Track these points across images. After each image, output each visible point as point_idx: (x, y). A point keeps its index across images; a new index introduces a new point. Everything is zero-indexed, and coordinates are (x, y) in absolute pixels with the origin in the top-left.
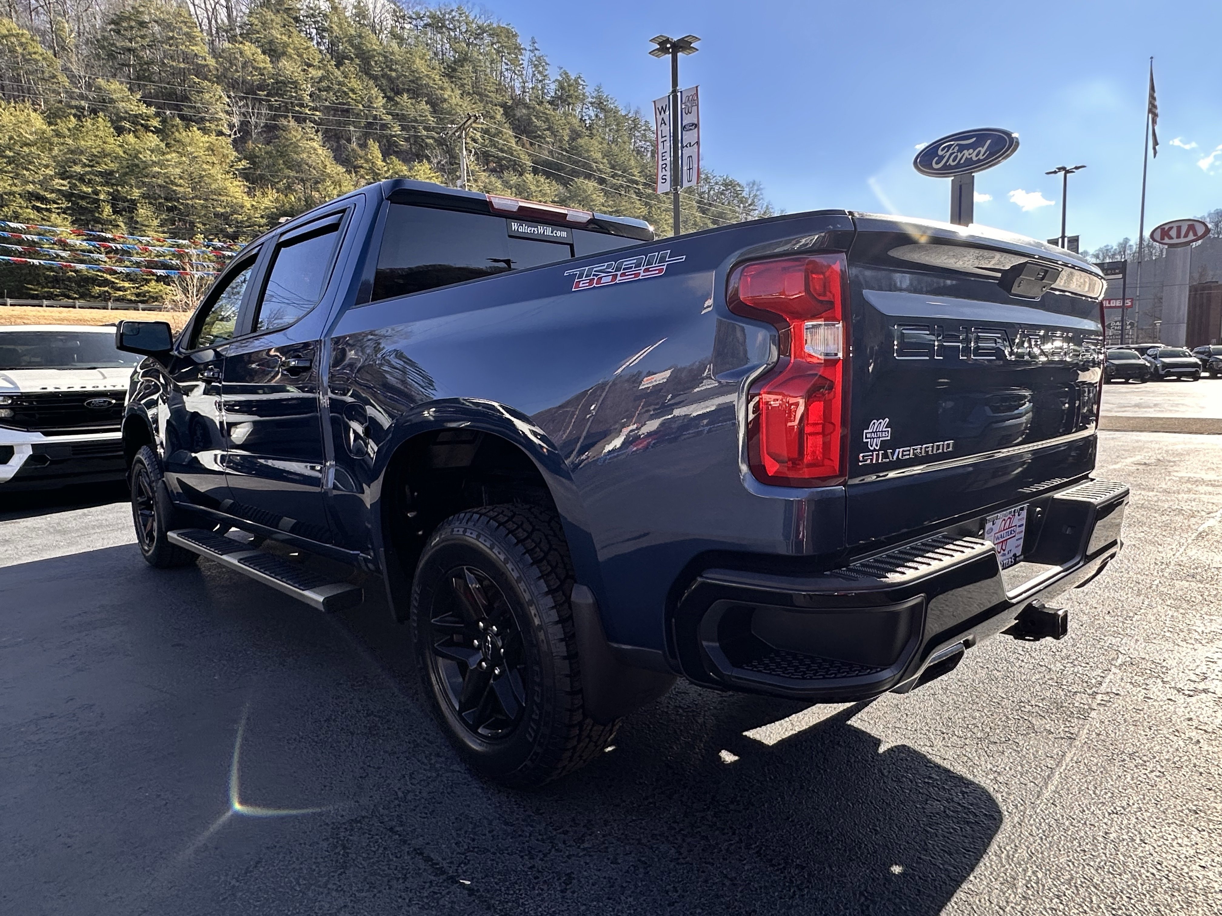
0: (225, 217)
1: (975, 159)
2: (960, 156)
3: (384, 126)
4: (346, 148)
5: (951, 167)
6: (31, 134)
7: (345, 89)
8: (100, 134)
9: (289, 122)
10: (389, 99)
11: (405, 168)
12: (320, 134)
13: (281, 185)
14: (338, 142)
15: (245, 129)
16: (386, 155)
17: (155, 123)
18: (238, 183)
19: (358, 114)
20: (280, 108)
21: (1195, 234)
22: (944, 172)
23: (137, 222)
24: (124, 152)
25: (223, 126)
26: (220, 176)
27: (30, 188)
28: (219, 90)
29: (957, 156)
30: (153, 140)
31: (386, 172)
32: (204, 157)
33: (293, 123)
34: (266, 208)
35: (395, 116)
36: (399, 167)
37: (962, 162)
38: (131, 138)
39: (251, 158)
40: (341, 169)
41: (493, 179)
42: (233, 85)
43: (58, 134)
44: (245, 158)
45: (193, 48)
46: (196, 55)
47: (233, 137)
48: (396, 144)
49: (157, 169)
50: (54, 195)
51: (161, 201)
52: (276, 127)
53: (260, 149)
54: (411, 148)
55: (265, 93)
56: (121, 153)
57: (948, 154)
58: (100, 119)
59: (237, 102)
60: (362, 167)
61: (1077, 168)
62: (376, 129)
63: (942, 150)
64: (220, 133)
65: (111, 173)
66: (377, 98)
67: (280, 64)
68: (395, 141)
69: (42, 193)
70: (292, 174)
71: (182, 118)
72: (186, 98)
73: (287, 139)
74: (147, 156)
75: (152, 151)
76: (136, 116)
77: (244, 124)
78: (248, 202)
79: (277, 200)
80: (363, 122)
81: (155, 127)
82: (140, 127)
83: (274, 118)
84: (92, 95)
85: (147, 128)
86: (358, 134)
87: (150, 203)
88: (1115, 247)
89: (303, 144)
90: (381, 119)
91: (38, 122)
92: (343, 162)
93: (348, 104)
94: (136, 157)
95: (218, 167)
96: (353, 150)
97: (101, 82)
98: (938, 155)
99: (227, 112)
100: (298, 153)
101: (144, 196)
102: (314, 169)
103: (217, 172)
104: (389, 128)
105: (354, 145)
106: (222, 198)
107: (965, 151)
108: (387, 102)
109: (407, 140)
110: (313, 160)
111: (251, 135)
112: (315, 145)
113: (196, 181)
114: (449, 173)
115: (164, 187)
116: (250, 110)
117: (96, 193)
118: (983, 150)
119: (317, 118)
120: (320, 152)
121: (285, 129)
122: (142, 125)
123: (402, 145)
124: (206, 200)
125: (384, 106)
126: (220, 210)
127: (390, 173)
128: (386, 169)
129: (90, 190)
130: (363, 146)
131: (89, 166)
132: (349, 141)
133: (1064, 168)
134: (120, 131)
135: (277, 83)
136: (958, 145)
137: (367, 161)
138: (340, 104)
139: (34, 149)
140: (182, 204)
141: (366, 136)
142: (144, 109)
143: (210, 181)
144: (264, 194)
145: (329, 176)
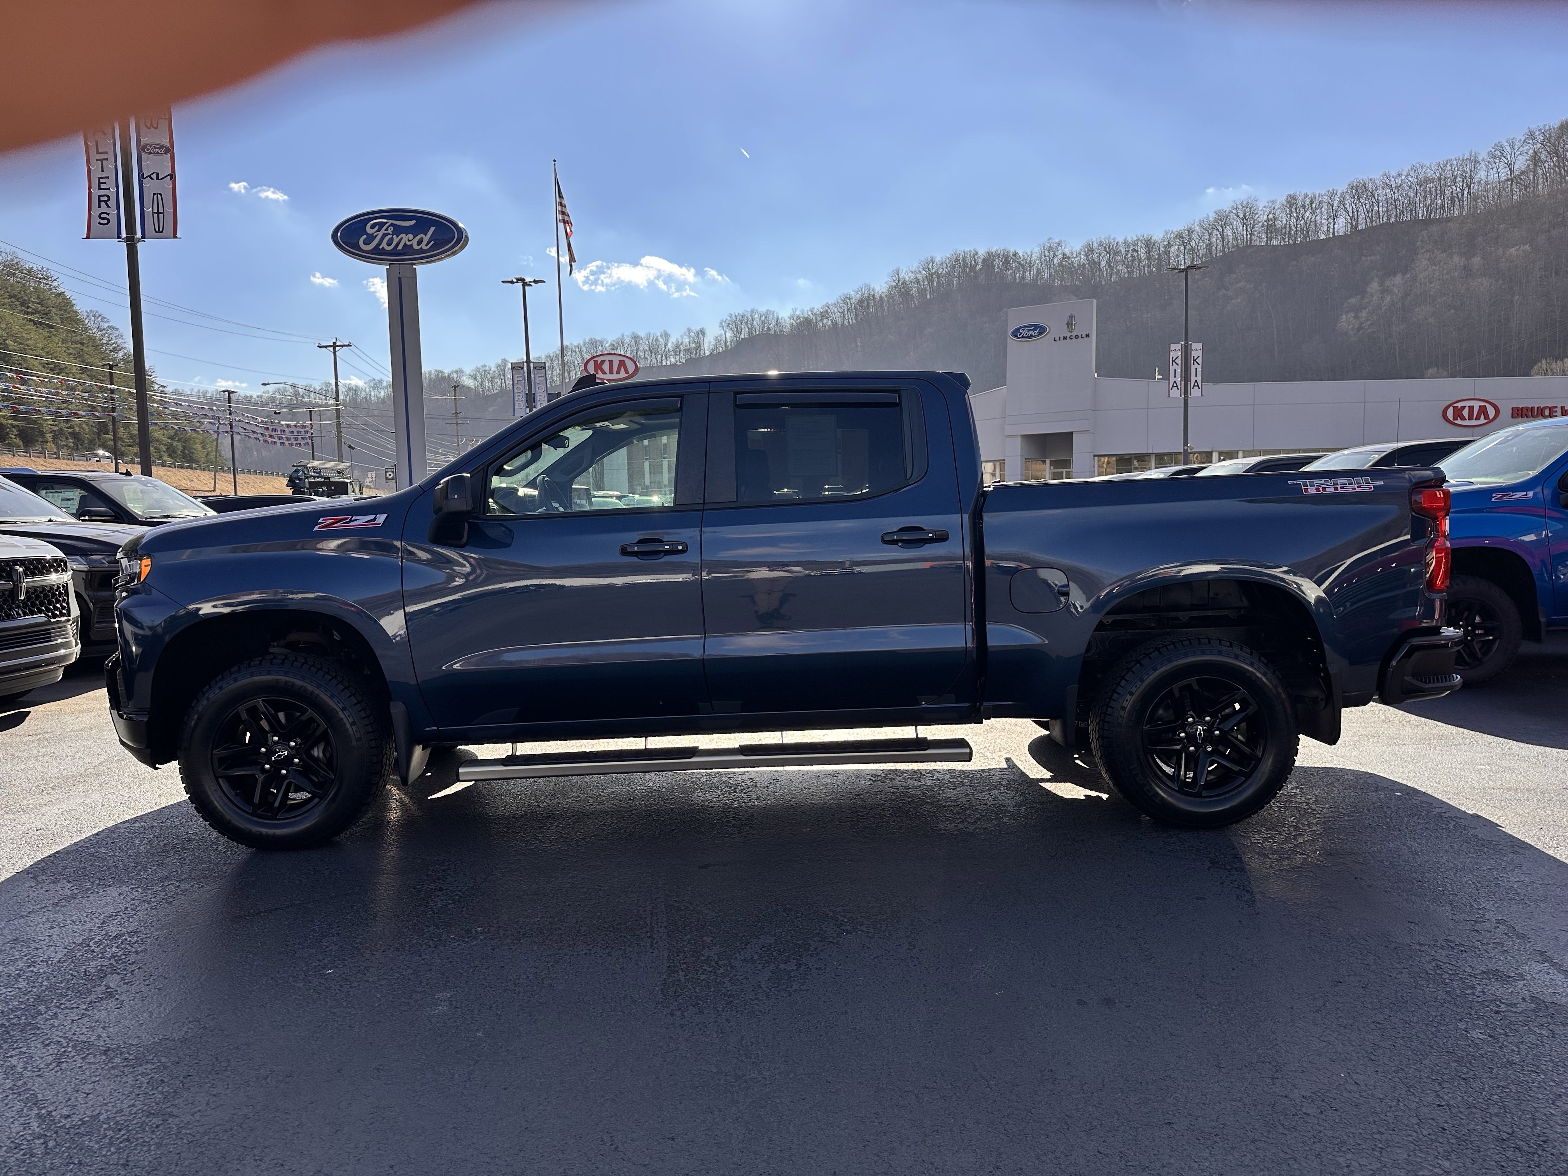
1: (416, 247)
2: (396, 240)
5: (383, 252)
21: (626, 371)
22: (376, 255)
29: (392, 239)
37: (400, 247)
57: (380, 234)
61: (535, 282)
63: (373, 227)
88: (493, 369)
98: (366, 233)
107: (403, 235)
118: (426, 239)
133: (521, 280)
136: (392, 225)
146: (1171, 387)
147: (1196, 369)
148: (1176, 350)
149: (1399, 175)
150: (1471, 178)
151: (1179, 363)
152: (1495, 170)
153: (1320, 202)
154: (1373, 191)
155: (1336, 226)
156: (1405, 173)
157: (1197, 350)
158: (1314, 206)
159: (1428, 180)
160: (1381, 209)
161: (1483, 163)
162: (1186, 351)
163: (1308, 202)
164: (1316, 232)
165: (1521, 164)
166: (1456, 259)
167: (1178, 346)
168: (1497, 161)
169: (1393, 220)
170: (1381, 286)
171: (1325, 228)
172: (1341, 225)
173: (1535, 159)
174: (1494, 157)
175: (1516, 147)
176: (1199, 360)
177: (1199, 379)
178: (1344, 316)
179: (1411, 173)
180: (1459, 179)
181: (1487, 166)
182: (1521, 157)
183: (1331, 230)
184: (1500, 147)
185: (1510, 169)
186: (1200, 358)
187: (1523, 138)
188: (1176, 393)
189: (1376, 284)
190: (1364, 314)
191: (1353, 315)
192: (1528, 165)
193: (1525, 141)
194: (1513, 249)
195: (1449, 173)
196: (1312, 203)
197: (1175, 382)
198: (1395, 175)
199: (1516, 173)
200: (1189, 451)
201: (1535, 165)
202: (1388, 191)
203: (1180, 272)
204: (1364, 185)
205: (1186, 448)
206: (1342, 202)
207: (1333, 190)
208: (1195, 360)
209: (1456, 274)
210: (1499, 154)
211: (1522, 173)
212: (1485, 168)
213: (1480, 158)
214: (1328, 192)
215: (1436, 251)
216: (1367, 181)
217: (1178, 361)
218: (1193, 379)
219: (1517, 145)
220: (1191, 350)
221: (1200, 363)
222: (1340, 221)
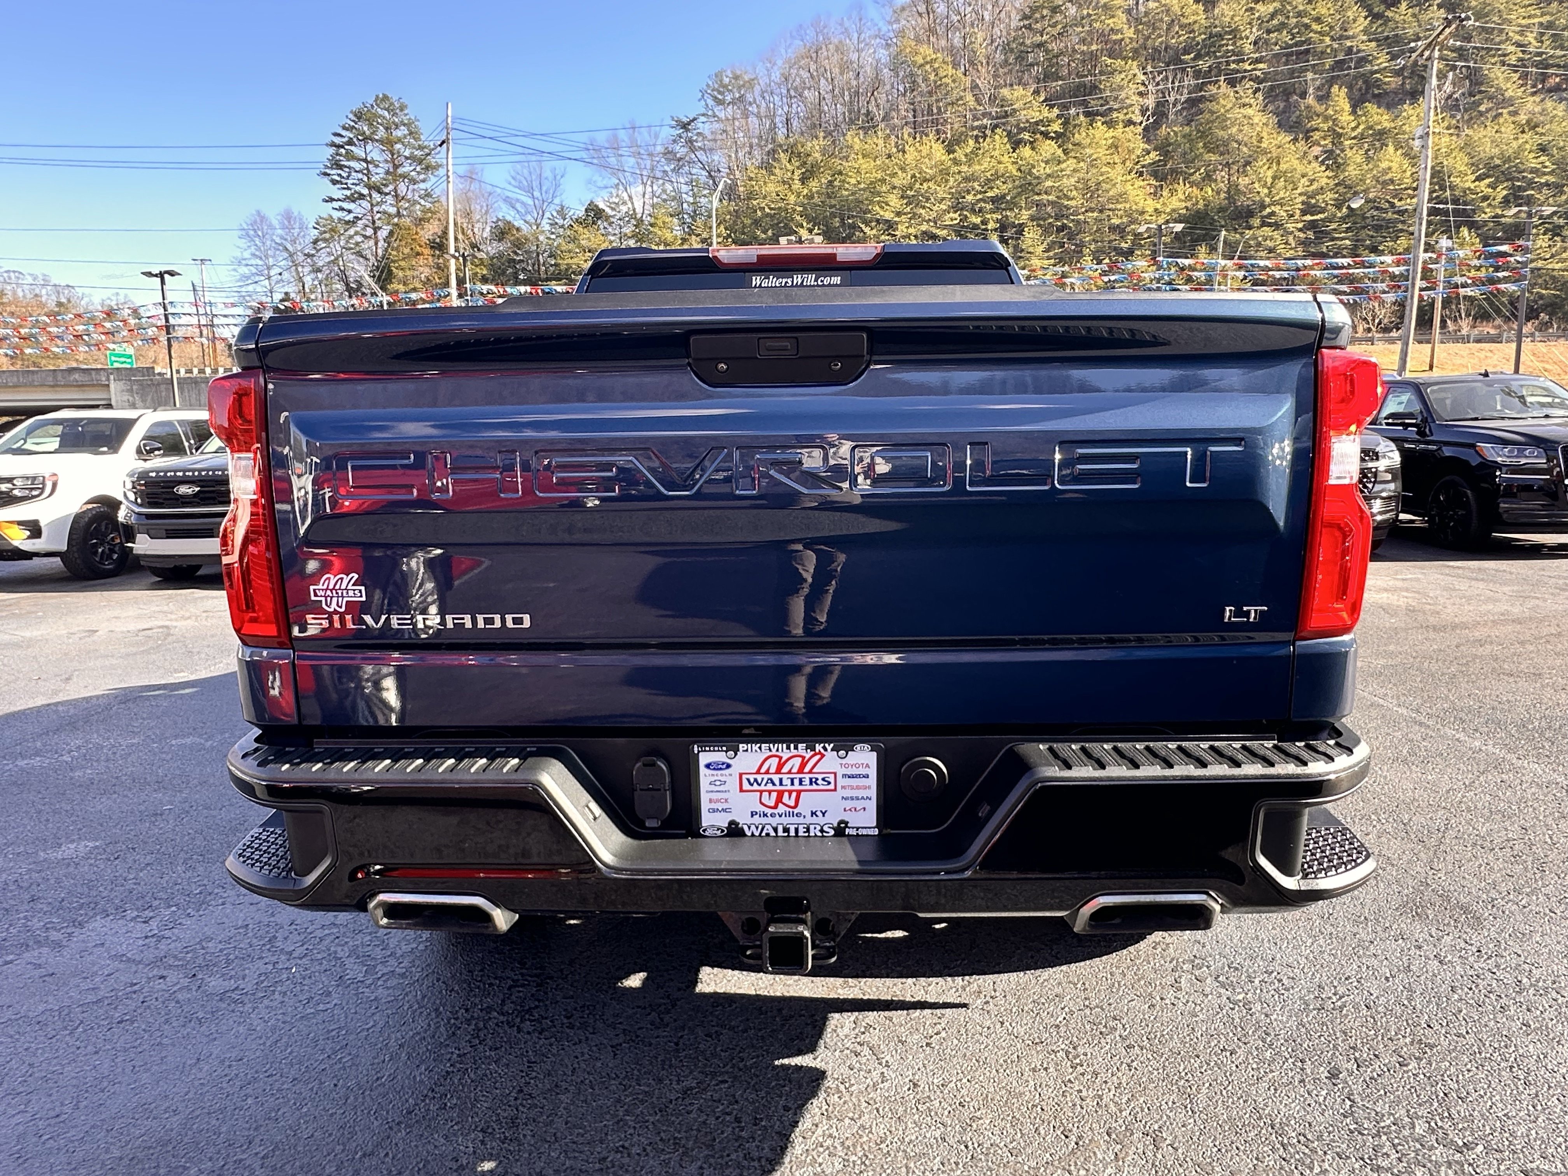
0: (1120, 230)
3: (1363, 61)
4: (1296, 105)
6: (931, 168)
7: (1306, 20)
8: (996, 153)
9: (1219, 87)
10: (1376, 16)
11: (1386, 117)
12: (1260, 95)
13: (1197, 177)
14: (1287, 100)
15: (1160, 113)
16: (1356, 104)
17: (1056, 127)
18: (1142, 183)
19: (1322, 53)
20: (1210, 71)
23: (1022, 251)
24: (1019, 170)
25: (1133, 113)
26: (1120, 178)
27: (924, 227)
28: (1134, 67)
30: (1049, 148)
31: (1353, 129)
32: (1104, 158)
33: (1224, 88)
34: (1174, 210)
35: (1384, 42)
36: (1376, 118)
38: (1026, 152)
39: (1164, 149)
40: (1285, 138)
41: (1549, 104)
42: (1155, 56)
43: (956, 162)
44: (1155, 149)
45: (1110, 21)
46: (1112, 30)
47: (1144, 124)
48: (1378, 84)
49: (1049, 183)
50: (945, 232)
51: (1051, 220)
52: (1202, 99)
53: (1176, 133)
54: (1404, 83)
55: (1192, 55)
56: (1015, 172)
58: (997, 137)
59: (1154, 78)
60: (1317, 129)
62: (1350, 68)
64: (1130, 123)
65: (1004, 196)
66: (1355, 21)
67: (1216, 11)
68: (1378, 80)
69: (934, 231)
70: (1213, 157)
71: (1087, 114)
72: (1094, 88)
73: (1212, 113)
74: (1041, 170)
75: (1047, 162)
76: (1037, 123)
77: (1161, 105)
78: (1151, 205)
79: (1188, 198)
80: (1329, 62)
81: (1055, 132)
82: (1038, 136)
83: (1200, 88)
84: (994, 110)
85: (1046, 135)
86: (1318, 83)
87: (1038, 225)
89: (1237, 113)
90: (1359, 51)
91: (939, 152)
92: (1291, 127)
93: (1308, 41)
94: (1030, 173)
95: (1119, 167)
96: (1308, 107)
97: (1005, 92)
99: (1141, 94)
100: (1224, 128)
101: (1032, 218)
102: (1246, 145)
103: (1117, 174)
104: (1370, 62)
105: (1311, 100)
106: (1119, 206)
108: (1371, 22)
109: (1398, 73)
110: (1248, 134)
111: (1167, 118)
112: (1250, 111)
113: (1090, 190)
114: (1466, 110)
115: (1056, 202)
116: (1170, 86)
117: (984, 222)
119: (1258, 73)
120: (1256, 120)
121: (1213, 99)
122: (1042, 133)
123: (1388, 83)
124: (1101, 211)
125: (1365, 31)
126: (1116, 221)
127: (1359, 130)
128: (1353, 125)
129: (979, 220)
130: (1324, 97)
131: (981, 193)
132: (1303, 95)
134: (1016, 144)
135: (1210, 38)
137: (1326, 118)
138: (1296, 44)
139: (931, 184)
140: (1073, 220)
141: (1331, 82)
142: (1046, 113)
143: (1108, 186)
144: (1172, 192)
145: (1265, 152)
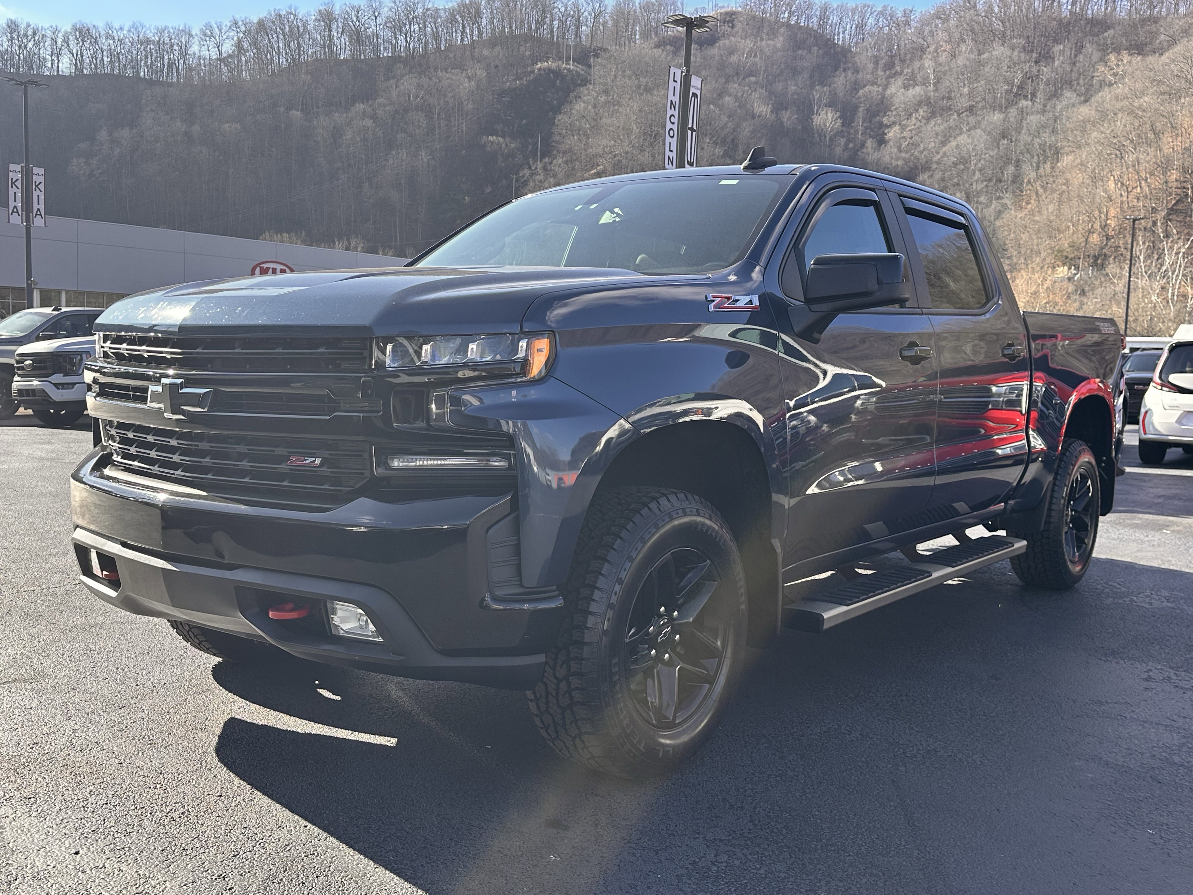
146: (10, 212)
147: (39, 196)
148: (15, 172)
149: (121, 29)
150: (186, 50)
151: (19, 186)
152: (206, 47)
153: (43, 36)
154: (96, 38)
155: (60, 65)
156: (126, 28)
157: (39, 174)
158: (37, 38)
159: (148, 41)
160: (105, 59)
161: (196, 38)
162: (27, 174)
163: (30, 32)
164: (40, 67)
165: (228, 48)
166: (179, 124)
167: (18, 168)
168: (208, 39)
169: (116, 71)
170: (110, 136)
171: (49, 65)
172: (65, 65)
173: (239, 45)
174: (205, 35)
175: (223, 31)
176: (42, 187)
177: (42, 207)
178: (75, 160)
179: (132, 30)
180: (176, 47)
181: (200, 42)
182: (227, 41)
183: (55, 68)
184: (209, 26)
185: (219, 50)
186: (43, 184)
187: (229, 24)
188: (16, 219)
189: (105, 133)
190: (94, 161)
191: (84, 161)
192: (234, 51)
193: (230, 27)
194: (226, 125)
195: (167, 40)
196: (34, 34)
197: (15, 207)
198: (117, 27)
199: (224, 55)
200: (33, 286)
201: (239, 52)
202: (111, 42)
203: (16, 84)
204: (88, 30)
205: (29, 282)
206: (66, 41)
207: (56, 26)
208: (37, 186)
209: (179, 138)
210: (209, 33)
211: (230, 56)
212: (197, 43)
213: (193, 33)
214: (51, 27)
215: (160, 112)
216: (91, 27)
217: (18, 184)
218: (36, 207)
219: (224, 30)
220: (33, 174)
221: (43, 190)
222: (64, 61)
